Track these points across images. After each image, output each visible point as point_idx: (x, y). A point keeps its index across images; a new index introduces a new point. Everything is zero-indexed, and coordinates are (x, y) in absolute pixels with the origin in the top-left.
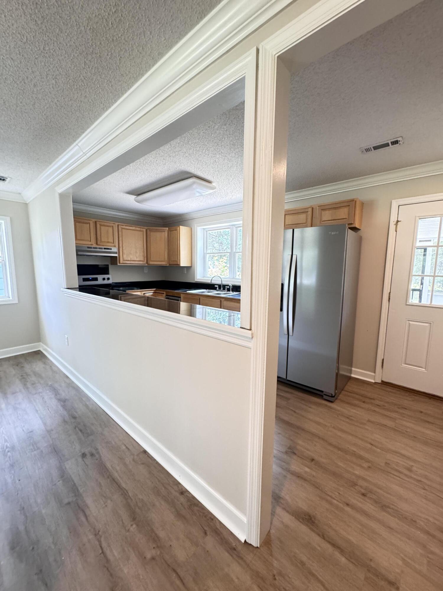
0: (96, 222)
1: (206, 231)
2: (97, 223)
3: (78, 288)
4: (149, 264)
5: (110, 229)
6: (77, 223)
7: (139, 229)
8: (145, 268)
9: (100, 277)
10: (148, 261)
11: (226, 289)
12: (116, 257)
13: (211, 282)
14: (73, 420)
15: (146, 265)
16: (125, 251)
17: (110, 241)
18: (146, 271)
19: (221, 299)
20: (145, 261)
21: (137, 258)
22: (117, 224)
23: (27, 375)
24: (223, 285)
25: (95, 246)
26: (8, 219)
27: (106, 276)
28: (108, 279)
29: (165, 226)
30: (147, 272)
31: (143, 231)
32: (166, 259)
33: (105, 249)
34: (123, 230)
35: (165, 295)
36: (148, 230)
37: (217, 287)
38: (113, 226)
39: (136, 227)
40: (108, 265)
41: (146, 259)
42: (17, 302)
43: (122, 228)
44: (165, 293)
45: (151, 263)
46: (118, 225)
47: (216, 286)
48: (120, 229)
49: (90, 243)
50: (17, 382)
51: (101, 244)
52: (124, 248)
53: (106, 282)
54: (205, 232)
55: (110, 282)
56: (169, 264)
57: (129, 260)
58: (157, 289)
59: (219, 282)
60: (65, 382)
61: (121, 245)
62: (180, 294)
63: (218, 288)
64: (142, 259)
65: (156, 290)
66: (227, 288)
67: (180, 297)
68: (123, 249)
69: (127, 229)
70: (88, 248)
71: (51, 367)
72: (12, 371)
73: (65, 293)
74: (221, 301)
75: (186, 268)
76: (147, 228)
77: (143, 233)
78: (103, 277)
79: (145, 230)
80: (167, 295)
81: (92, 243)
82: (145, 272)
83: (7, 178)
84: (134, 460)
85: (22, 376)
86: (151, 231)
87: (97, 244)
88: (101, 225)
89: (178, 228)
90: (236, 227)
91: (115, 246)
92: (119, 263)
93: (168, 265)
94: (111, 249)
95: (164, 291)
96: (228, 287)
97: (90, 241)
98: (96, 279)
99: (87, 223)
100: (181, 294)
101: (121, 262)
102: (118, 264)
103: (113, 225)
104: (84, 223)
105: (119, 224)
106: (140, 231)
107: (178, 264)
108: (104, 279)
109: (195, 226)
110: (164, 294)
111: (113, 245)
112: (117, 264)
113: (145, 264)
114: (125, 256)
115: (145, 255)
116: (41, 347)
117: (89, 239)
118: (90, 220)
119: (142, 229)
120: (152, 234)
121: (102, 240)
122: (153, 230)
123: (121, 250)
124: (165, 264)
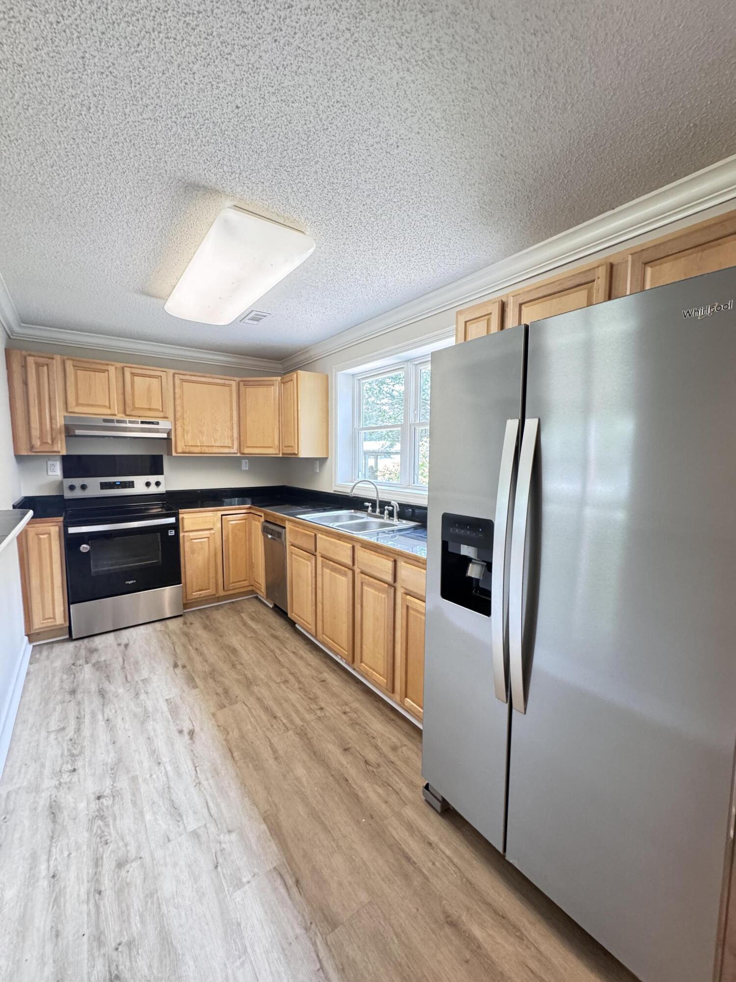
0: (123, 368)
1: (359, 380)
2: (126, 369)
4: (243, 454)
5: (155, 382)
6: (78, 371)
7: (222, 381)
8: (244, 461)
9: (139, 480)
10: (242, 448)
11: (386, 512)
12: (170, 439)
13: (352, 493)
15: (239, 455)
16: (188, 428)
17: (154, 407)
18: (245, 466)
19: (355, 544)
20: (236, 447)
21: (216, 441)
22: (172, 371)
24: (380, 502)
25: (120, 416)
27: (153, 479)
28: (158, 484)
30: (248, 469)
31: (230, 386)
32: (277, 443)
33: (142, 422)
34: (184, 383)
35: (262, 519)
36: (241, 384)
37: (368, 507)
38: (162, 377)
39: (213, 378)
40: (161, 456)
41: (236, 442)
43: (183, 380)
44: (262, 514)
45: (247, 451)
46: (174, 374)
47: (367, 504)
48: (177, 382)
49: (108, 412)
51: (133, 413)
52: (186, 422)
53: (153, 490)
54: (356, 382)
55: (162, 489)
56: (283, 454)
57: (199, 445)
58: (254, 506)
61: (179, 415)
62: (283, 520)
63: (370, 509)
64: (228, 442)
65: (250, 508)
66: (388, 509)
67: (284, 528)
68: (183, 424)
69: (193, 382)
70: (105, 421)
74: (353, 547)
75: (318, 462)
76: (240, 379)
77: (231, 391)
78: (147, 481)
79: (234, 384)
80: (266, 521)
81: (113, 413)
82: (243, 469)
86: (247, 384)
87: (125, 412)
88: (134, 375)
89: (295, 375)
90: (416, 365)
91: (166, 417)
92: (176, 452)
93: (281, 455)
94: (158, 423)
95: (261, 511)
96: (391, 508)
97: (110, 408)
98: (131, 485)
99: (104, 371)
100: (287, 522)
101: (180, 450)
102: (174, 454)
103: (159, 374)
104: (95, 370)
105: (177, 371)
106: (224, 385)
107: (295, 454)
108: (148, 484)
109: (334, 370)
110: (260, 516)
111: (161, 415)
112: (171, 455)
113: (236, 454)
114: (188, 437)
115: (236, 435)
117: (108, 405)
118: (108, 365)
119: (227, 382)
120: (250, 390)
121: (137, 406)
122: (251, 383)
123: (179, 424)
124: (274, 452)
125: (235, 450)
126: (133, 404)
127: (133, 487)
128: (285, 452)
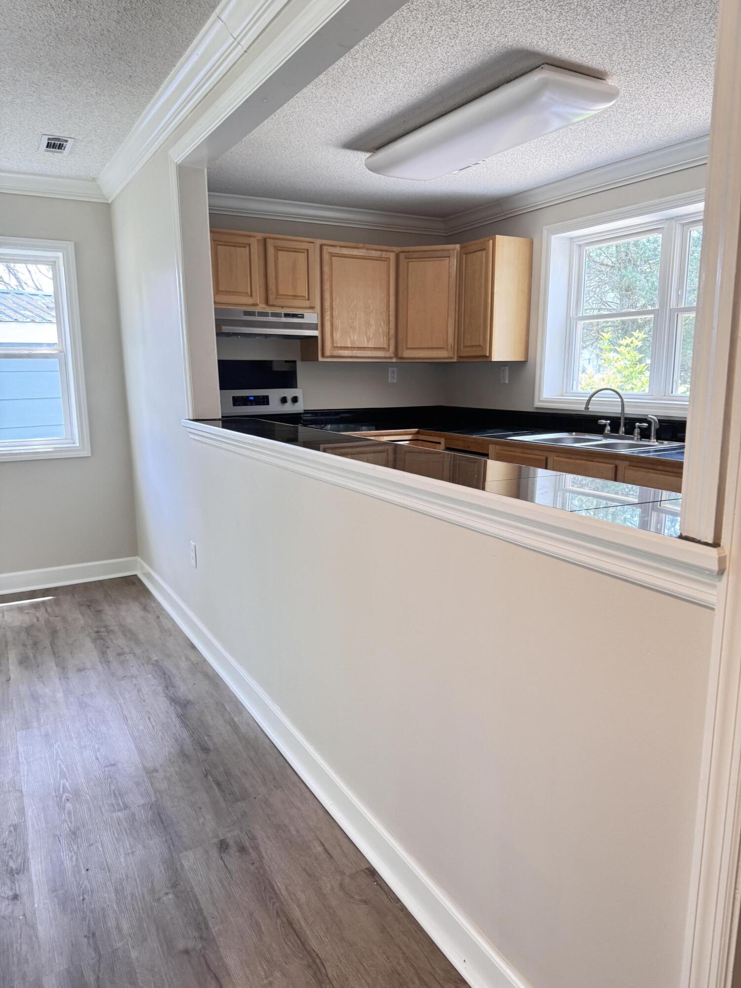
0: (265, 240)
1: (580, 246)
2: (269, 242)
3: (219, 420)
4: (401, 358)
5: (302, 257)
6: (219, 247)
7: (378, 254)
8: (390, 369)
9: (274, 394)
10: (400, 351)
11: (637, 431)
12: (316, 337)
13: (587, 408)
14: (202, 756)
15: (394, 360)
16: (337, 322)
17: (300, 293)
18: (392, 378)
19: (618, 462)
20: (392, 348)
21: (368, 341)
22: (319, 242)
23: (109, 632)
24: (626, 419)
25: (262, 307)
26: (70, 246)
27: (289, 393)
28: (295, 400)
29: (449, 239)
30: (395, 381)
31: (388, 259)
32: (451, 340)
33: (287, 315)
34: (334, 258)
35: (443, 446)
36: (402, 256)
37: (605, 425)
38: (308, 250)
39: (368, 249)
40: (295, 362)
41: (392, 342)
42: (90, 455)
43: (332, 255)
44: (442, 441)
45: (407, 354)
46: (321, 246)
47: (603, 422)
48: (326, 257)
49: (250, 301)
50: (89, 645)
51: (277, 302)
52: (335, 313)
53: (289, 408)
54: (575, 248)
55: (299, 408)
56: (460, 357)
57: (350, 346)
58: (421, 430)
59: (614, 410)
60: (187, 659)
61: (327, 304)
62: (485, 444)
63: (608, 428)
64: (382, 342)
65: (418, 433)
66: (639, 427)
67: (488, 450)
68: (332, 316)
69: (345, 256)
70: (247, 313)
71: (158, 617)
72: (79, 619)
73: (190, 432)
74: (616, 467)
75: (508, 368)
76: (400, 249)
77: (388, 267)
78: (283, 395)
79: (392, 256)
80: (448, 448)
81: (254, 303)
82: (390, 381)
83: (66, 141)
84: (341, 886)
85: (97, 632)
86: (410, 257)
87: (267, 302)
88: (277, 249)
89: (491, 241)
90: (683, 225)
91: (312, 308)
92: (323, 356)
93: (455, 360)
94: (302, 316)
95: (440, 436)
96: (646, 425)
97: (251, 296)
98: (265, 401)
99: (244, 246)
100: (490, 445)
101: (328, 353)
102: (320, 359)
103: (305, 246)
104: (235, 245)
105: (325, 242)
106: (380, 259)
107: (485, 356)
108: (284, 400)
109: (545, 232)
110: (440, 443)
111: (307, 304)
112: (317, 360)
113: (391, 358)
114: (337, 336)
115: (392, 332)
116: (138, 568)
117: (249, 291)
118: (250, 236)
119: (384, 255)
120: (414, 266)
121: (280, 293)
122: (415, 255)
123: (327, 317)
124: (446, 355)
125: (390, 353)
126: (277, 291)
127: (268, 404)
128: (461, 355)
